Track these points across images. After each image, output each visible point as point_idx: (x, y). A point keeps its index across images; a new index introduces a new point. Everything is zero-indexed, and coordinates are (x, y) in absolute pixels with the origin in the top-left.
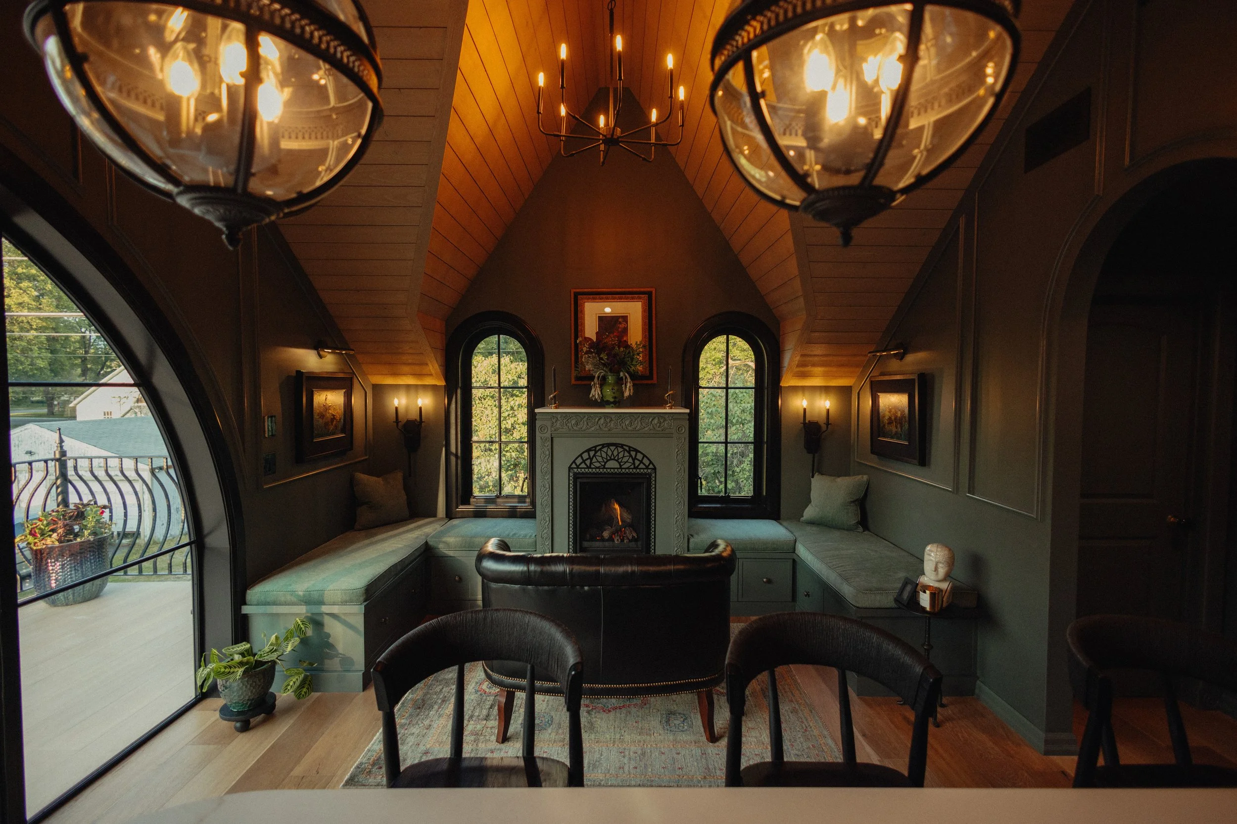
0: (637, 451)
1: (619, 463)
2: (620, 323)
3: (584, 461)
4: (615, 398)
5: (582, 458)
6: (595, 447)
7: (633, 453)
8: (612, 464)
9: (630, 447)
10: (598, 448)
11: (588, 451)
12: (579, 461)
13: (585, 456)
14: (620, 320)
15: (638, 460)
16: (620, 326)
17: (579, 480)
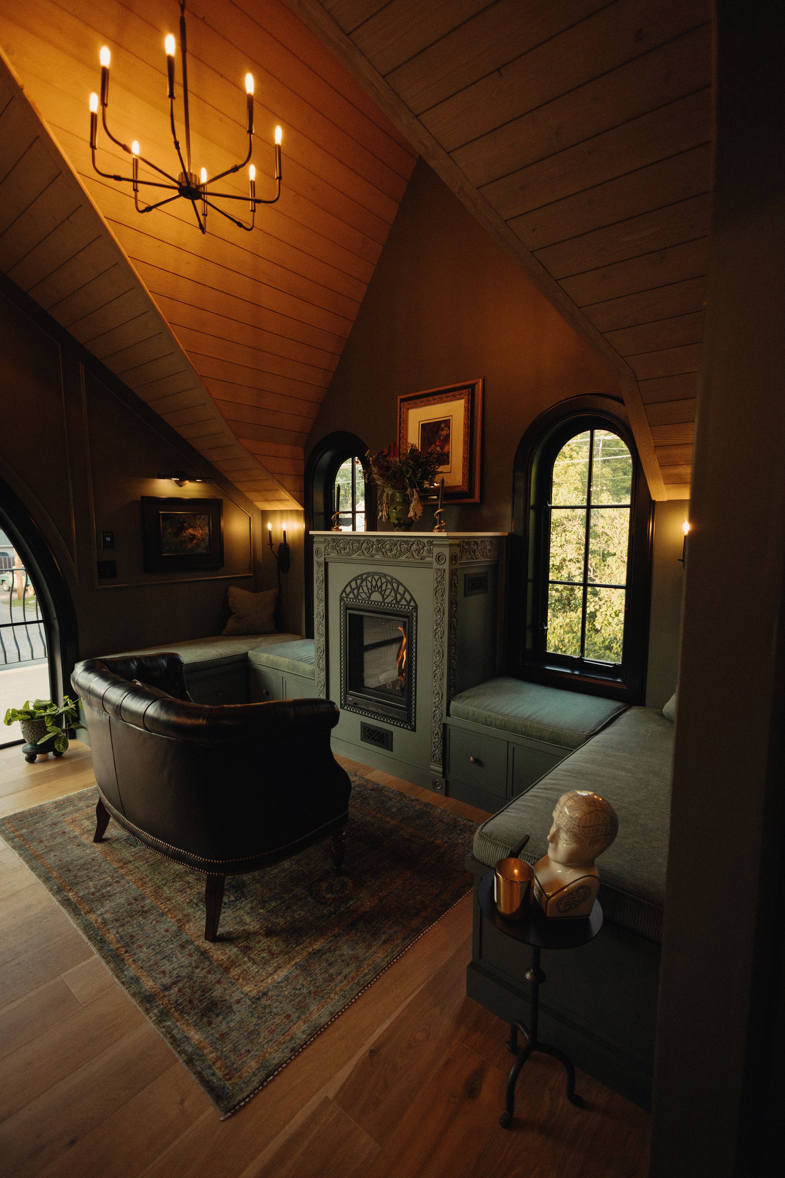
0: (399, 583)
1: (383, 596)
2: (443, 429)
3: (352, 591)
4: (398, 519)
5: (351, 587)
6: (362, 575)
7: (395, 585)
8: (376, 597)
9: (392, 578)
10: (364, 577)
11: (355, 579)
12: (348, 590)
13: (353, 584)
14: (443, 425)
15: (400, 594)
16: (443, 433)
17: (349, 611)
